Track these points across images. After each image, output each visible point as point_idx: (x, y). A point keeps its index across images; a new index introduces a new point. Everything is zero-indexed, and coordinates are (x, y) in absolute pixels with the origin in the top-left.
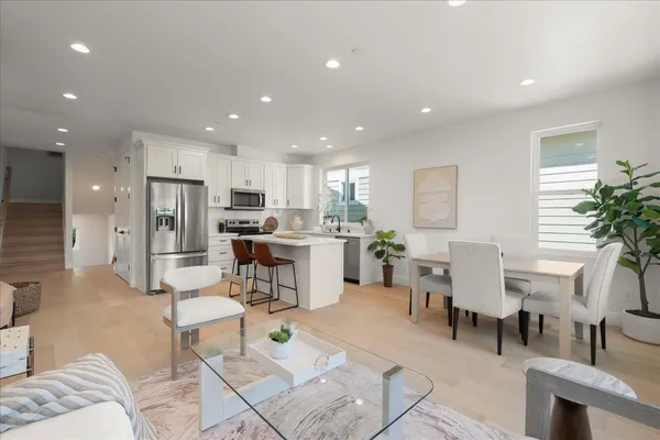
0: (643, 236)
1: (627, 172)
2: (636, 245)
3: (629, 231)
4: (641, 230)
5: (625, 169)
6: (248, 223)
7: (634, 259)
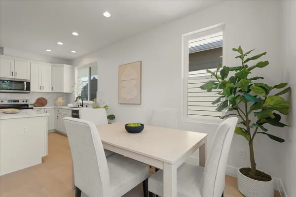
0: (252, 109)
1: (240, 57)
2: (247, 117)
3: (242, 105)
4: (250, 104)
5: (239, 54)
6: (18, 101)
7: (245, 128)
